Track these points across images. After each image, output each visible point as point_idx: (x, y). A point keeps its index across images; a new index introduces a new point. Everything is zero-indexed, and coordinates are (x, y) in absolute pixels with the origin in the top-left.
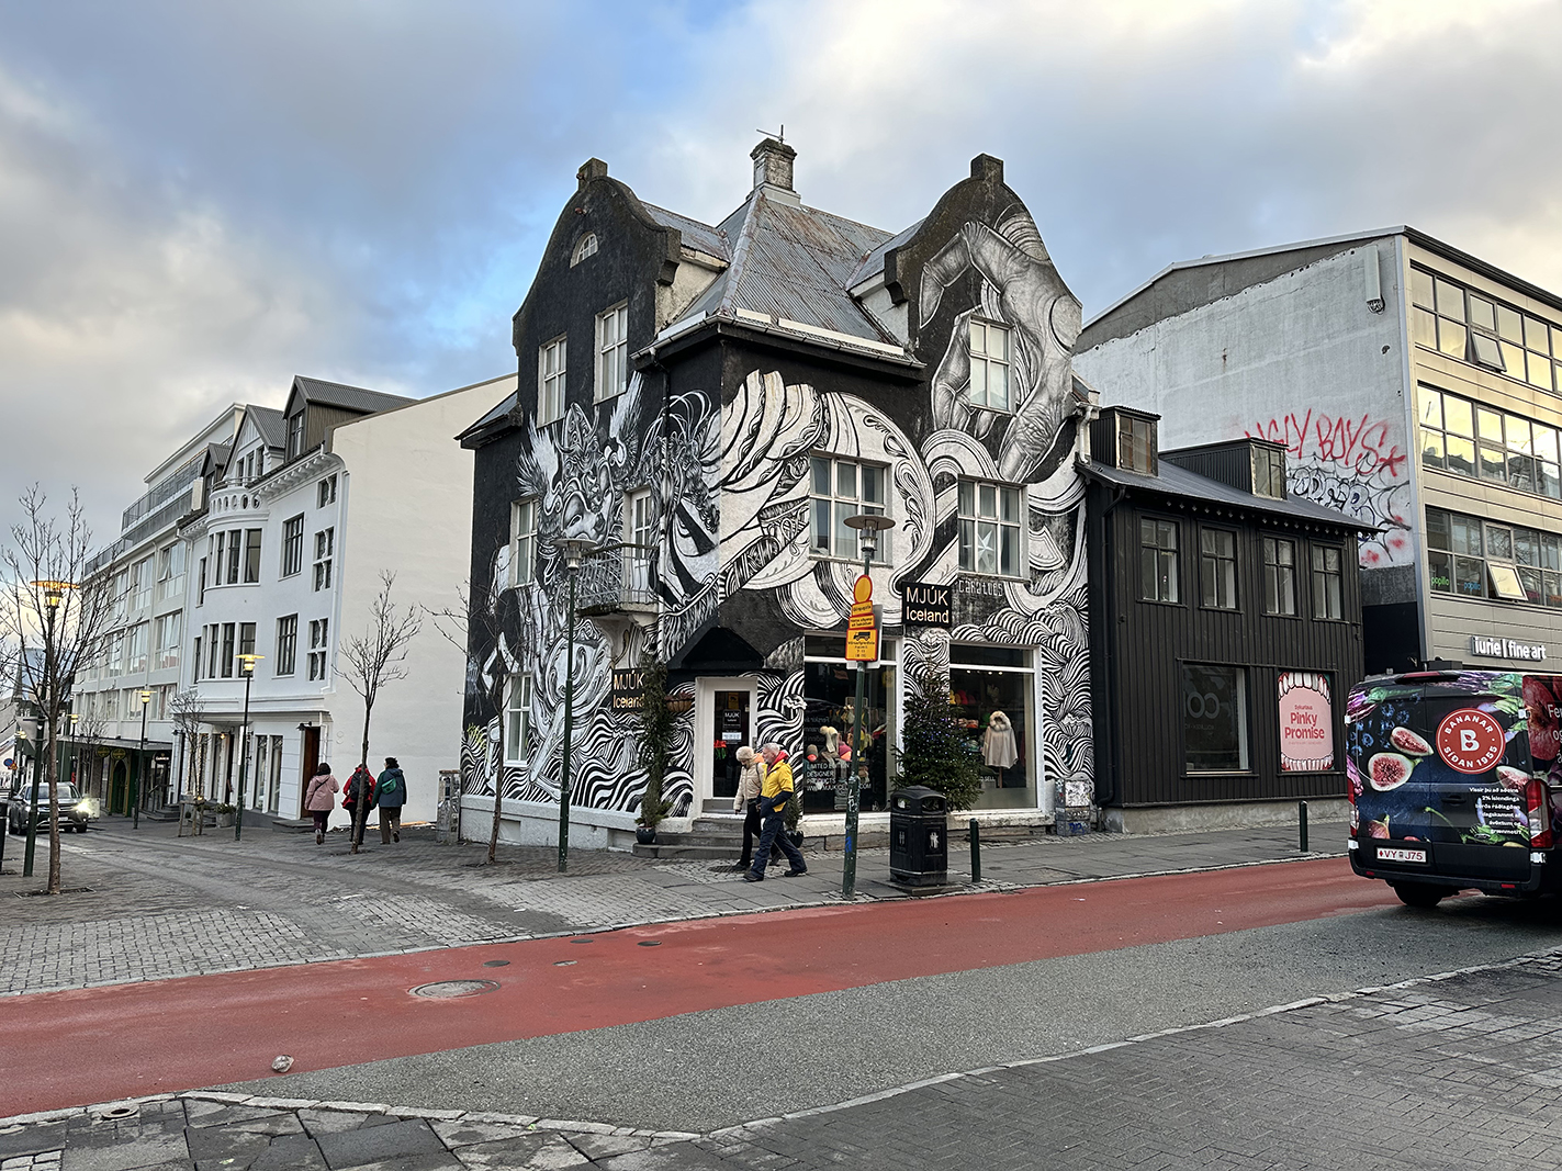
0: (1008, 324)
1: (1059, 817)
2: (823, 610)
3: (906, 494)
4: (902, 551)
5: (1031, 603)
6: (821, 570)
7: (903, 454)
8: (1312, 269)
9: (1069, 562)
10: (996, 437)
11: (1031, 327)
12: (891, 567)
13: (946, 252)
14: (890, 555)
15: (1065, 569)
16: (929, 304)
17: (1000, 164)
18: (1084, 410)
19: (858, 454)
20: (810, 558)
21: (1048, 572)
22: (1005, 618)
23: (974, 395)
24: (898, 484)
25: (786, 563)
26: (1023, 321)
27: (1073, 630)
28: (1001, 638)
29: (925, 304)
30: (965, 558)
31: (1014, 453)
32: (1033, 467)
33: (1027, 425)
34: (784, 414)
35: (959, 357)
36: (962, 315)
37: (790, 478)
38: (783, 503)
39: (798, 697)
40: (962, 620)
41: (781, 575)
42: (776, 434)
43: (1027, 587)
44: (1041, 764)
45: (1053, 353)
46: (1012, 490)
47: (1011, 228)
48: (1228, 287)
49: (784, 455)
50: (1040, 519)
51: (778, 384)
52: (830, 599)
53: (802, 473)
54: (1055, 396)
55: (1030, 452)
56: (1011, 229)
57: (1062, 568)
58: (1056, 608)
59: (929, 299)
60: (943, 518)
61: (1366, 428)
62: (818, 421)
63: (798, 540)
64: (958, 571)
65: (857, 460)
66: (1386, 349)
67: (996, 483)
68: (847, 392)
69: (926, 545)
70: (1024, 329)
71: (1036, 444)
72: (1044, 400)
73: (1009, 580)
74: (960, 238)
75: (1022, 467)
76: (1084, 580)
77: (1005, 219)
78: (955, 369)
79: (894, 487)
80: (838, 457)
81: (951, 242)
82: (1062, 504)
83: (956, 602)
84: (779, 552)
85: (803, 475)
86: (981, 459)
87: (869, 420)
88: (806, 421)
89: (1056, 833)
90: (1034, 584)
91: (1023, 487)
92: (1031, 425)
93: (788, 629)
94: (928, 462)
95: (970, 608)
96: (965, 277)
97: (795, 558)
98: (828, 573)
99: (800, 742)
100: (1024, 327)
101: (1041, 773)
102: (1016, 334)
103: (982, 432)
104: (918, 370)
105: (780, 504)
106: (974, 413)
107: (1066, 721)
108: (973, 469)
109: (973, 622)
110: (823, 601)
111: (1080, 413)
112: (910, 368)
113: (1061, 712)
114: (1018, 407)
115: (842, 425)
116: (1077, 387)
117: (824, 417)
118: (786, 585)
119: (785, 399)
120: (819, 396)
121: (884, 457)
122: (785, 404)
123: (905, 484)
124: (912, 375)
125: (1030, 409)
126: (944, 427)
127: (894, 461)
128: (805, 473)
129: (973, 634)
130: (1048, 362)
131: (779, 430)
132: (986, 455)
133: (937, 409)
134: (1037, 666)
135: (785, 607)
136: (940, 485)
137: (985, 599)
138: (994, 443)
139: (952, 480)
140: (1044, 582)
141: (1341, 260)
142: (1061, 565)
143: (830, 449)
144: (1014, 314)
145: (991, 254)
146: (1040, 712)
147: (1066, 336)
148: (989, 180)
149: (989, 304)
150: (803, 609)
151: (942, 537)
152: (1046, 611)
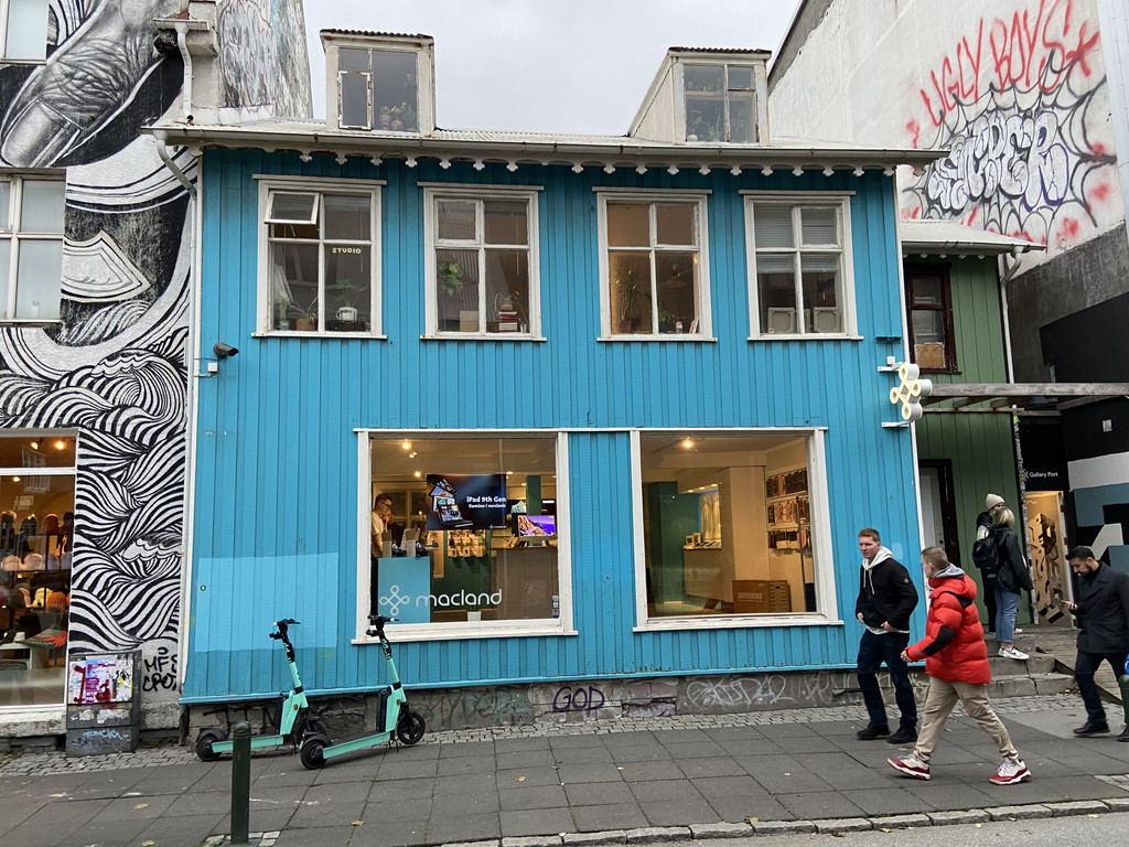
5: (56, 358)
9: (161, 286)
15: (148, 298)
21: (107, 305)
27: (160, 397)
31: (35, 120)
32: (79, 139)
33: (70, 76)
43: (52, 331)
44: (69, 628)
50: (90, 221)
55: (72, 116)
57: (141, 296)
58: (123, 364)
61: (1046, 12)
71: (87, 102)
72: (112, 32)
75: (55, 141)
90: (70, 327)
91: (56, 174)
92: (80, 74)
107: (131, 552)
113: (119, 539)
114: (52, 49)
125: (78, 49)
134: (76, 463)
140: (95, 323)
142: (139, 291)
146: (73, 538)
152: (97, 370)
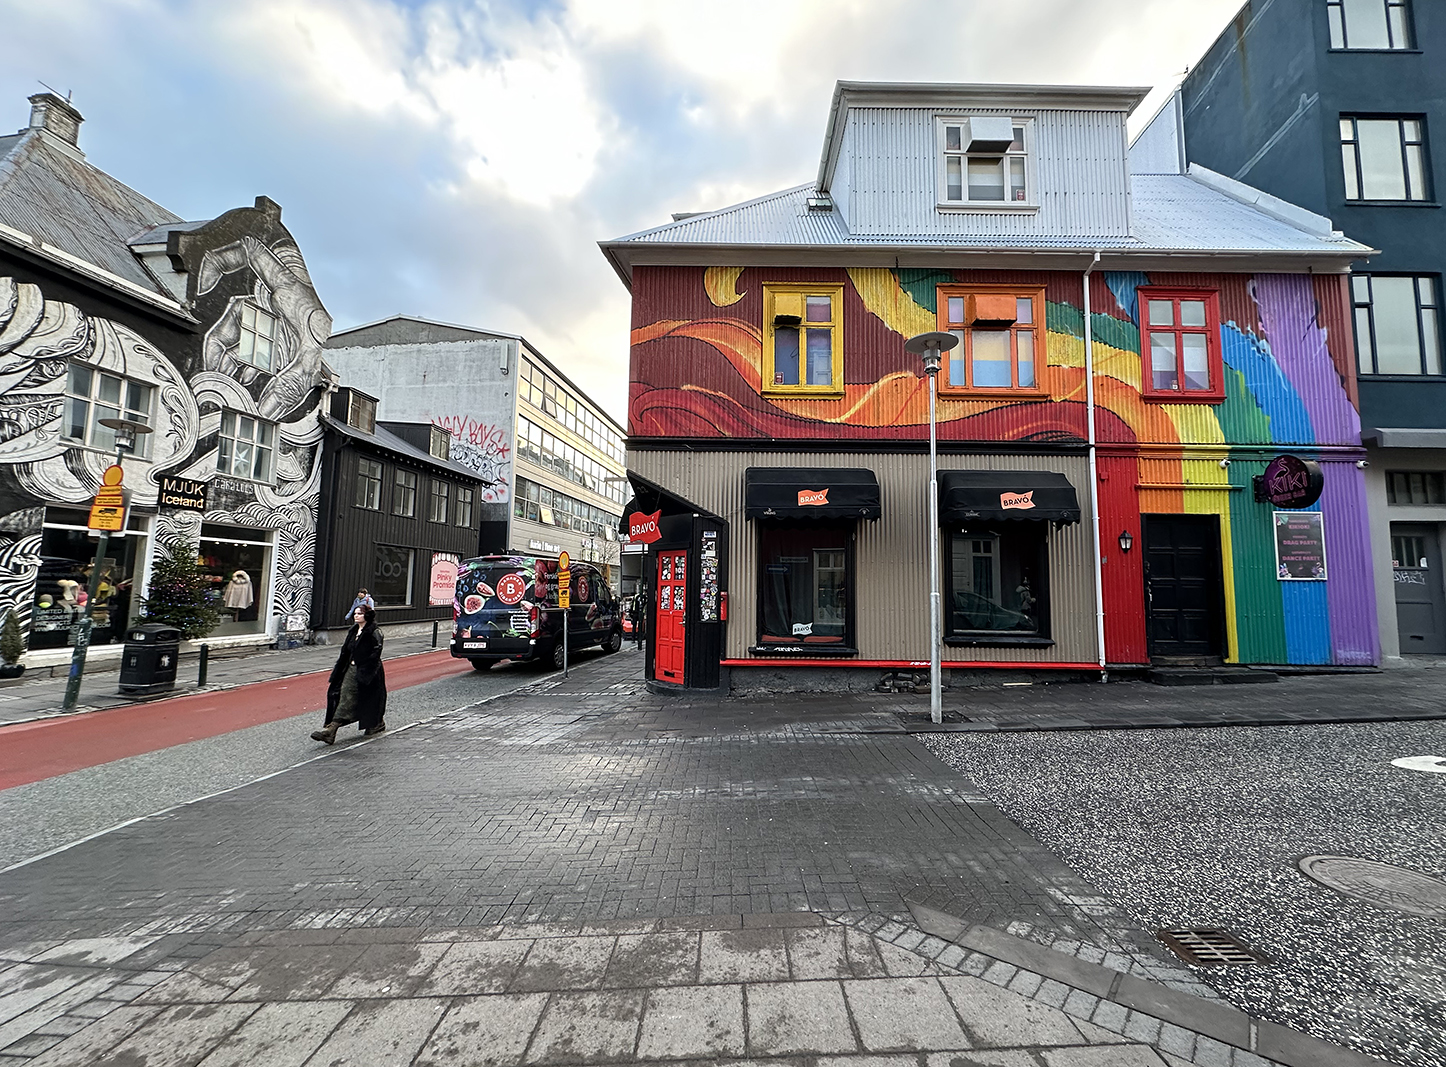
0: (275, 315)
1: (281, 638)
2: (71, 488)
3: (172, 411)
4: (163, 450)
5: (275, 500)
6: (71, 455)
7: (172, 380)
8: (475, 344)
9: (308, 477)
10: (258, 386)
11: (293, 321)
12: (151, 462)
13: (227, 250)
14: (150, 452)
15: (304, 481)
16: (207, 280)
17: (279, 208)
18: (328, 385)
19: (125, 372)
20: (60, 444)
21: (289, 482)
22: (253, 508)
23: (243, 352)
24: (164, 402)
25: (29, 444)
26: (289, 315)
27: (305, 520)
28: (247, 521)
29: (204, 280)
30: (222, 464)
31: (272, 400)
32: (286, 412)
33: (284, 384)
34: (40, 322)
35: (232, 325)
36: (237, 297)
37: (42, 375)
38: (31, 395)
39: (33, 556)
40: (215, 507)
41: (21, 454)
42: (28, 336)
43: (273, 489)
44: (271, 604)
45: (309, 344)
46: (267, 425)
47: (285, 253)
48: (431, 337)
49: (38, 354)
50: (288, 447)
51: (35, 295)
52: (80, 479)
53: (57, 373)
54: (307, 370)
55: (284, 402)
56: (283, 254)
57: (301, 481)
58: (294, 505)
59: (208, 278)
60: (205, 434)
61: (493, 431)
62: (82, 337)
63: (44, 428)
64: (215, 472)
65: (123, 376)
66: (506, 394)
67: (256, 417)
68: (118, 321)
69: (187, 451)
70: (287, 321)
71: (289, 398)
72: (299, 371)
73: (259, 484)
74: (240, 246)
75: (278, 411)
76: (317, 489)
77: (280, 245)
78: (228, 332)
79: (160, 403)
80: (102, 370)
81: (232, 244)
82: (308, 439)
83: (211, 493)
84: (21, 434)
85: (58, 376)
86: (244, 399)
87: (140, 349)
88: (68, 333)
89: (277, 649)
90: (279, 488)
91: (276, 424)
92: (287, 385)
93: (26, 500)
94: (196, 391)
95: (224, 499)
96: (242, 272)
97: (41, 442)
98: (80, 458)
99: (31, 592)
100: (288, 320)
101: (270, 610)
102: (282, 322)
103: (246, 380)
104: (194, 324)
105: (27, 395)
106: (242, 367)
107: (293, 578)
108: (235, 403)
109: (225, 509)
110: (73, 480)
111: (324, 385)
112: (185, 320)
113: (290, 572)
114: (279, 371)
115: (109, 346)
116: (324, 369)
117: (88, 335)
118: (27, 463)
119: (44, 310)
120: (85, 318)
121: (152, 380)
122: (43, 313)
123: (172, 403)
124: (188, 327)
125: (287, 374)
126: (213, 370)
127: (163, 384)
128: (61, 375)
129: (226, 518)
130: (304, 348)
131: (32, 333)
132: (249, 397)
133: (208, 356)
134: (275, 542)
135: (24, 481)
136: (205, 409)
137: (237, 494)
138: (257, 388)
139: (218, 409)
140: (287, 488)
141: (490, 343)
142: (301, 478)
143: (93, 361)
144: (281, 310)
145: (264, 263)
146: (274, 571)
147: (319, 335)
148: (269, 215)
149: (260, 295)
150: (46, 485)
151: (202, 448)
152: (286, 507)
